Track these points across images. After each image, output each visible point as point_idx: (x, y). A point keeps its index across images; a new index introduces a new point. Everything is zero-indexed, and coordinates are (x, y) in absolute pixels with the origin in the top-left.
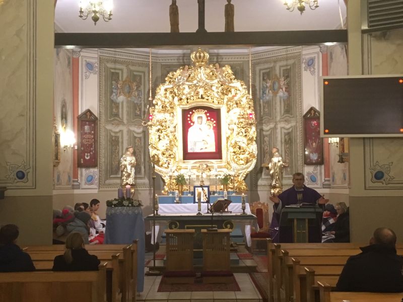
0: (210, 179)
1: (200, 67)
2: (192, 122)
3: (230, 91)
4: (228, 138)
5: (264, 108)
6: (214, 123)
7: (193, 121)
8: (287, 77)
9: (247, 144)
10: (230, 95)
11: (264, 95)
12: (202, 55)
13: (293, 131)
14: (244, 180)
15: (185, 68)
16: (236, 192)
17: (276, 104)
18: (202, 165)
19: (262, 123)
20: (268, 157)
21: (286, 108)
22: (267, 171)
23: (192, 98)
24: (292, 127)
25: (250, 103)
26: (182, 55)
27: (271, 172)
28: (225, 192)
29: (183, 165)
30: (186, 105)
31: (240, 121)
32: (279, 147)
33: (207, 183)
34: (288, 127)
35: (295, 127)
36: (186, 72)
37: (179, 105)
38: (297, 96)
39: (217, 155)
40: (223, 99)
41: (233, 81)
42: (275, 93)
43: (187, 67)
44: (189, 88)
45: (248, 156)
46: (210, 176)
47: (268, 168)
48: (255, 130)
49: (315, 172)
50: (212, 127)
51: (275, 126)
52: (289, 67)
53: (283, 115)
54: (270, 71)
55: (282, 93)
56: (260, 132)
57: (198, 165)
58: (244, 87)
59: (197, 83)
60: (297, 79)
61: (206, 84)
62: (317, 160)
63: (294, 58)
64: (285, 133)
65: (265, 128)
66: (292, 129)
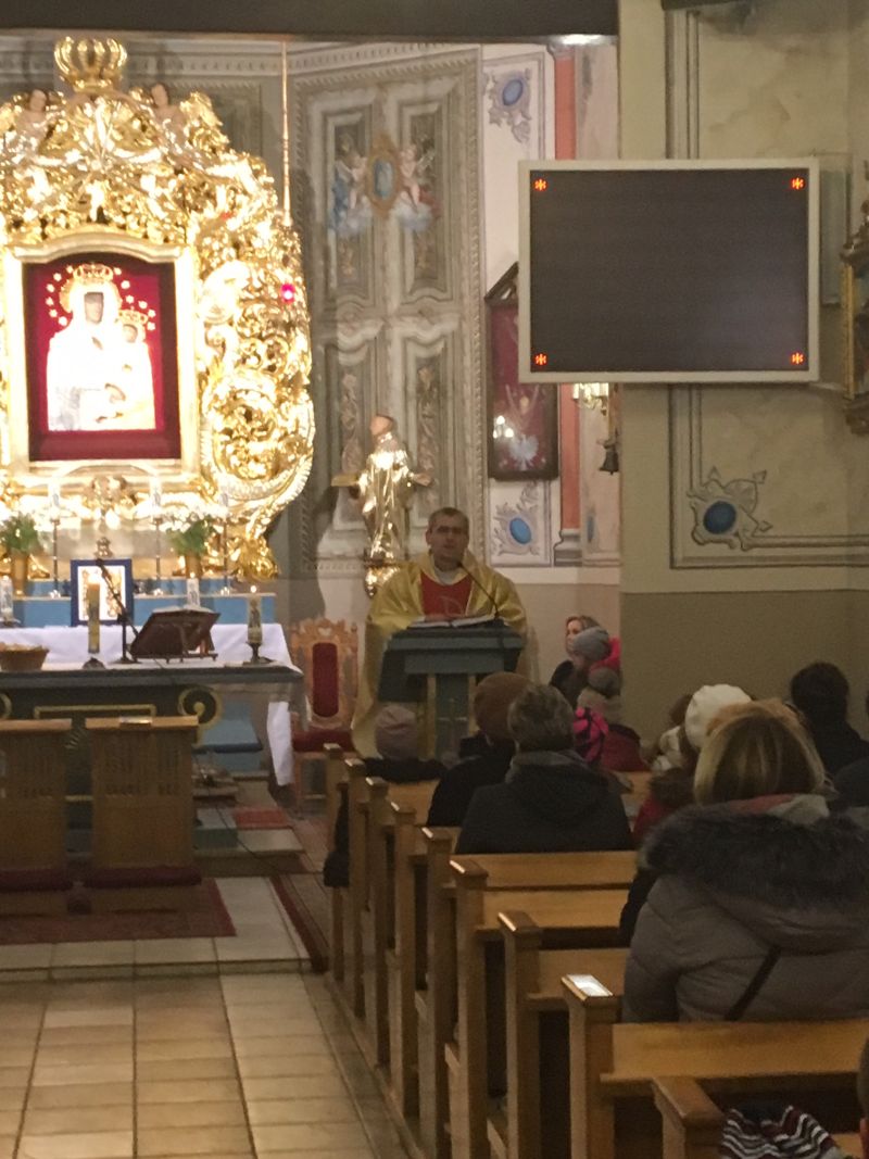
0: (135, 534)
1: (93, 98)
2: (62, 312)
3: (210, 196)
4: (203, 378)
5: (340, 266)
6: (151, 320)
7: (68, 311)
8: (427, 146)
9: (274, 399)
10: (210, 212)
11: (342, 214)
12: (99, 49)
13: (450, 351)
14: (267, 535)
15: (33, 101)
16: (235, 584)
17: (384, 248)
18: (104, 480)
19: (335, 321)
20: (357, 450)
21: (422, 264)
22: (353, 502)
23: (62, 220)
24: (443, 336)
25: (289, 244)
26: (22, 49)
27: (368, 507)
28: (193, 581)
29: (28, 481)
30: (39, 246)
31: (249, 312)
32: (396, 410)
33: (121, 550)
34: (428, 335)
35: (457, 336)
36: (34, 115)
37: (10, 246)
38: (464, 220)
39: (164, 440)
40: (184, 227)
41: (222, 156)
42: (383, 206)
43: (39, 95)
44: (51, 180)
45: (281, 446)
46: (135, 521)
47: (354, 492)
48: (306, 350)
49: (528, 505)
50: (142, 335)
51: (382, 332)
52: (433, 108)
53: (411, 292)
54: (362, 122)
55: (405, 208)
56: (325, 353)
57: (86, 480)
58: (266, 179)
59: (83, 161)
60: (463, 155)
61: (117, 167)
62: (535, 460)
63: (452, 71)
64: (418, 360)
65: (346, 339)
66: (446, 344)
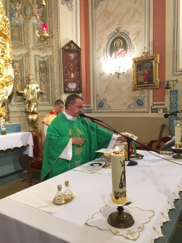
34: (43, 55)
64: (39, 61)
66: (48, 58)
